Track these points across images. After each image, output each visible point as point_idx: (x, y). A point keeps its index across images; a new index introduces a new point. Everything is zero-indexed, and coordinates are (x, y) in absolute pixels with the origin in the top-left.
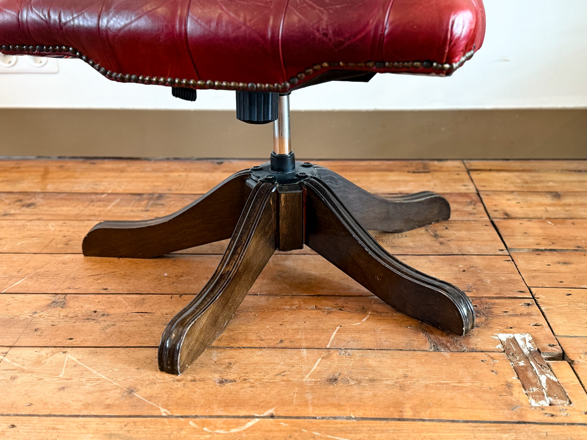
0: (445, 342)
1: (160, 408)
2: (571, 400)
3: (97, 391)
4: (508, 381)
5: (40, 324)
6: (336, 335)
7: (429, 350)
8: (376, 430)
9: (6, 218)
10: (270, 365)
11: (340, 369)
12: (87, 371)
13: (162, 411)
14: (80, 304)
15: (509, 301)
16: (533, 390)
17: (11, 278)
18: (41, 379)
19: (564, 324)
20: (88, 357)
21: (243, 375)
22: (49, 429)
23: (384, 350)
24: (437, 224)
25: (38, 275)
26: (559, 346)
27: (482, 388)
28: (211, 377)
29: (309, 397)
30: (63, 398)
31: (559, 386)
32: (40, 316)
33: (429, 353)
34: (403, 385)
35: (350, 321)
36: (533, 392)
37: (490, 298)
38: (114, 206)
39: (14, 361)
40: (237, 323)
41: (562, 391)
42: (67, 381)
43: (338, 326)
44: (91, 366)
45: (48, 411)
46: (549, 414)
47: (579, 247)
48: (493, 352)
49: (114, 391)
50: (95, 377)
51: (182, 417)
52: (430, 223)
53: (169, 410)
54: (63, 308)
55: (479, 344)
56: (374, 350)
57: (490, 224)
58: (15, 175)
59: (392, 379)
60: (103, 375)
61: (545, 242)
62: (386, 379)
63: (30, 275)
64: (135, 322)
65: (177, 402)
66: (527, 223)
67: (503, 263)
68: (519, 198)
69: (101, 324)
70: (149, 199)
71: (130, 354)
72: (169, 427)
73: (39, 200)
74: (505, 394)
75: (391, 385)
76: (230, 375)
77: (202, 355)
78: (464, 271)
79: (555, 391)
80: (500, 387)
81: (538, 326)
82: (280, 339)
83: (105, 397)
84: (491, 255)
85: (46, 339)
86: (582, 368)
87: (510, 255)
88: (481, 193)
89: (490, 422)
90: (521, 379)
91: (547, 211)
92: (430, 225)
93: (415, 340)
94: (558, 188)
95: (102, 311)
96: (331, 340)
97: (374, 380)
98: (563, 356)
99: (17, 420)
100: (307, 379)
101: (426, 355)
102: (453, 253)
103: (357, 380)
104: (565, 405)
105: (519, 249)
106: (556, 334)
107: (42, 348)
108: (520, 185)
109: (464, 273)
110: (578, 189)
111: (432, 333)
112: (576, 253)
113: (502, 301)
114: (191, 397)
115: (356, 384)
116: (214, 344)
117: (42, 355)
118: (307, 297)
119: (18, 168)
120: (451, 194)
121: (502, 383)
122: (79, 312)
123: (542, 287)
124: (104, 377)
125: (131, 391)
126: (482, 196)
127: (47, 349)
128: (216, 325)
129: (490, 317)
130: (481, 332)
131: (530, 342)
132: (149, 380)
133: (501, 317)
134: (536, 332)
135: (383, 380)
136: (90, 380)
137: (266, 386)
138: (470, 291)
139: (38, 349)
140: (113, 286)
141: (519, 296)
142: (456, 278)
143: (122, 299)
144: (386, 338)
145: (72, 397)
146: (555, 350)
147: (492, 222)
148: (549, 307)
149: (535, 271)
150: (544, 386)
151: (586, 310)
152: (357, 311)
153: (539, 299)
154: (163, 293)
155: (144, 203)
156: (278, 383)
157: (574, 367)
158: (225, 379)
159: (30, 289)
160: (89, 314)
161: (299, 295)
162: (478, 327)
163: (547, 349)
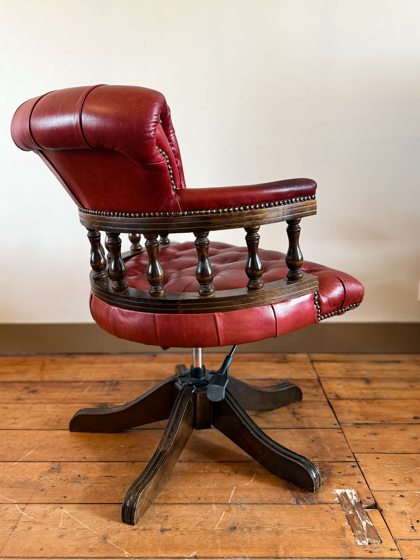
0: (303, 497)
1: (124, 551)
2: (382, 540)
3: (83, 538)
4: (343, 526)
5: (45, 486)
6: (234, 493)
7: (293, 503)
9: (19, 401)
10: (193, 517)
11: (237, 520)
12: (77, 522)
13: (126, 554)
14: (69, 470)
15: (341, 464)
17: (25, 449)
18: (47, 529)
19: (375, 481)
20: (76, 511)
21: (176, 525)
23: (265, 504)
24: (295, 404)
25: (42, 447)
26: (373, 498)
27: (327, 532)
28: (155, 527)
29: (219, 541)
30: (62, 544)
31: (374, 529)
32: (44, 479)
33: (293, 506)
34: (278, 531)
35: (242, 482)
36: (358, 534)
37: (329, 462)
38: (88, 391)
39: (29, 515)
40: (170, 484)
41: (376, 533)
42: (64, 530)
43: (235, 486)
44: (78, 518)
45: (53, 554)
46: (369, 551)
47: (382, 421)
48: (333, 504)
49: (95, 538)
50: (81, 527)
52: (290, 403)
53: (130, 553)
54: (58, 473)
55: (324, 497)
56: (258, 504)
57: (327, 403)
58: (22, 368)
59: (270, 526)
60: (87, 525)
61: (361, 418)
62: (267, 527)
63: (37, 447)
64: (105, 484)
65: (135, 547)
66: (350, 403)
67: (336, 434)
68: (345, 383)
69: (83, 486)
70: (110, 385)
71: (102, 509)
73: (39, 388)
74: (341, 536)
75: (270, 531)
76: (167, 525)
77: (148, 510)
78: (313, 441)
79: (372, 533)
80: (338, 531)
81: (360, 483)
82: (198, 497)
83: (89, 543)
84: (329, 428)
85: (49, 498)
86: (388, 515)
87: (341, 428)
88: (321, 379)
89: (332, 558)
90: (350, 524)
91: (362, 393)
92: (290, 405)
93: (284, 496)
94: (368, 375)
95: (84, 476)
96: (231, 497)
97: (259, 528)
98: (375, 506)
100: (217, 528)
101: (292, 508)
102: (305, 426)
103: (248, 528)
104: (378, 544)
105: (346, 423)
106: (371, 489)
107: (47, 505)
108: (345, 373)
109: (313, 442)
110: (380, 376)
111: (294, 490)
112: (381, 425)
113: (337, 464)
114: (143, 542)
115: (248, 531)
116: (156, 501)
117: (47, 510)
118: (214, 463)
119: (25, 362)
120: (302, 380)
121: (339, 528)
122: (69, 476)
123: (361, 453)
124: (88, 527)
125: (105, 538)
126: (321, 382)
127: (50, 505)
128: (157, 488)
129: (330, 477)
130: (325, 488)
131: (355, 495)
132: (116, 529)
133: (337, 477)
134: (359, 487)
135: (265, 528)
136: (79, 529)
137: (191, 534)
138: (317, 457)
139: (44, 505)
140: (89, 456)
141: (347, 460)
142: (308, 447)
143: (95, 466)
144: (266, 495)
145: (68, 543)
146: (371, 501)
147: (329, 402)
148: (366, 468)
149: (356, 440)
150: (365, 529)
151: (389, 470)
152: (247, 473)
153: (359, 461)
154: (121, 460)
155: (107, 388)
156: (198, 531)
157: (383, 514)
158: (165, 529)
159: (37, 458)
160: (75, 478)
161: (209, 462)
162: (323, 484)
163: (366, 501)
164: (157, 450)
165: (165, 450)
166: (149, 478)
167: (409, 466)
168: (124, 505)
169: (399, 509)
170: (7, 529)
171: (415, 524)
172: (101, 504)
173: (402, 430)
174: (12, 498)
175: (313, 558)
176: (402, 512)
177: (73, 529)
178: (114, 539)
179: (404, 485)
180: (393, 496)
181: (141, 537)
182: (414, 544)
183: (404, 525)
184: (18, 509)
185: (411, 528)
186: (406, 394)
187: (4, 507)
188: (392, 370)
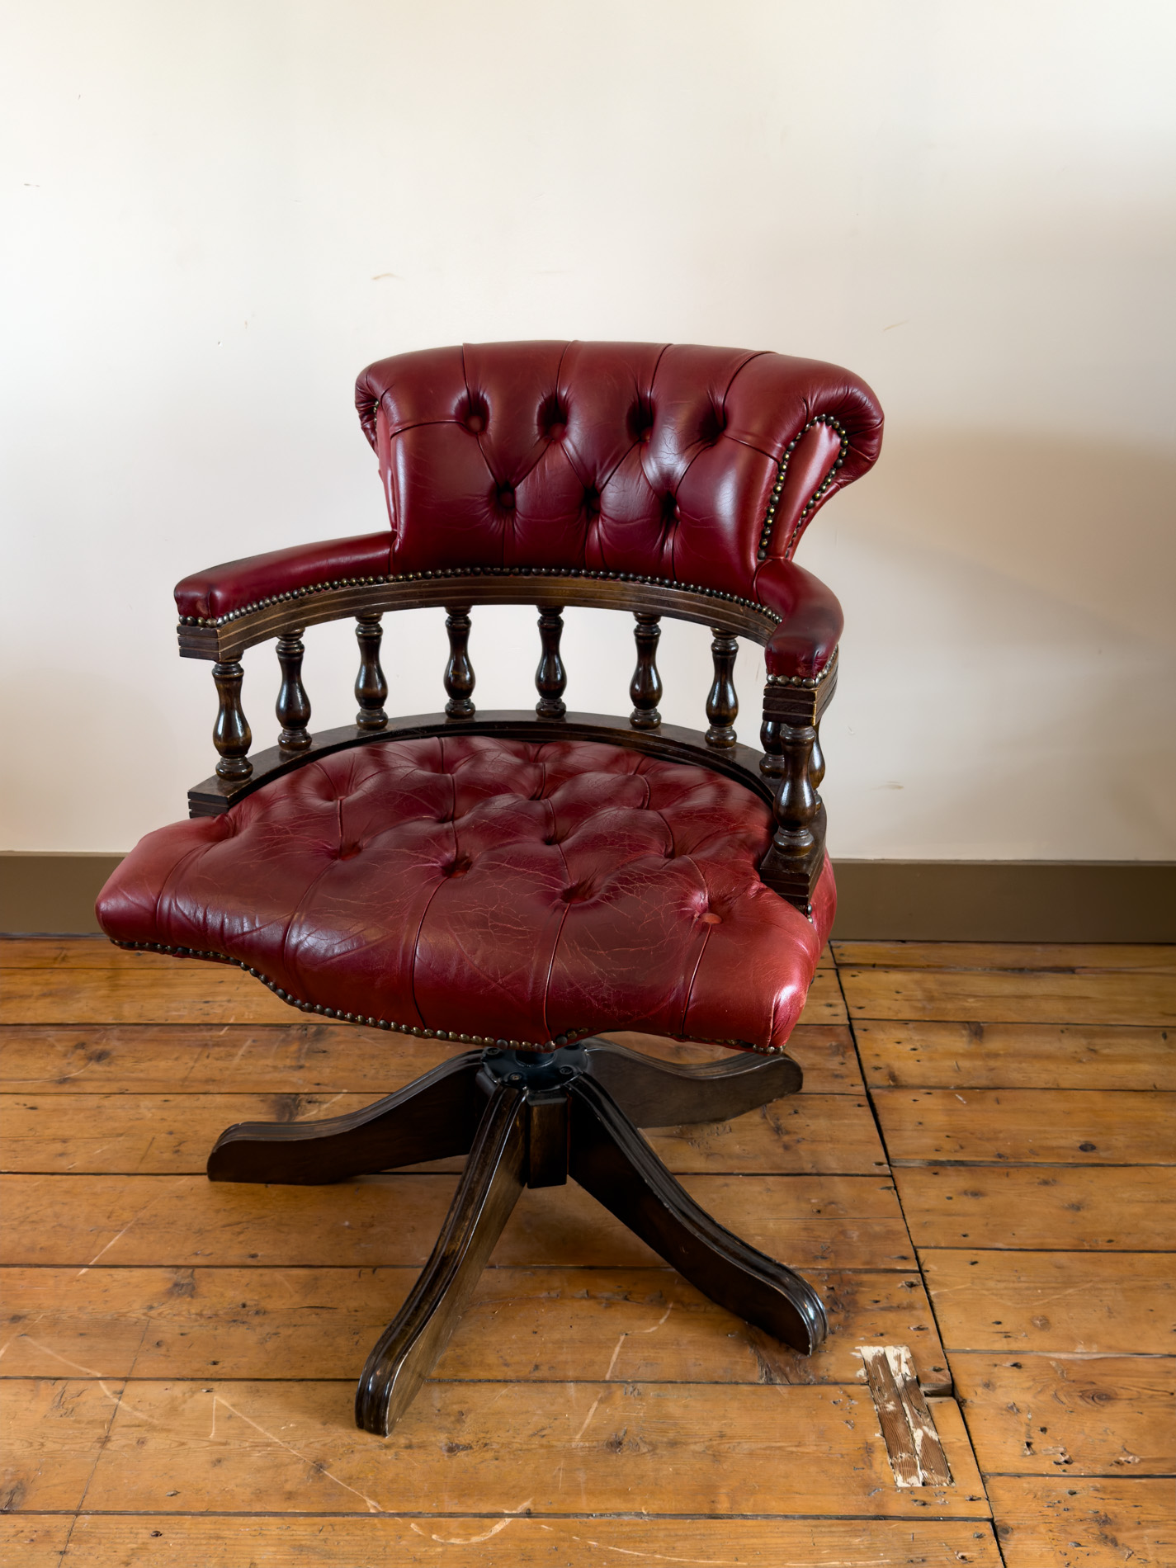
0: (782, 1366)
1: (366, 1498)
2: (954, 1476)
3: (270, 1468)
4: (869, 1441)
5: (163, 1331)
6: (620, 1353)
7: (758, 1382)
8: (676, 1536)
9: (66, 1088)
10: (522, 1416)
11: (625, 1423)
12: (249, 1427)
13: (369, 1505)
14: (218, 1289)
15: (882, 1278)
16: (901, 1457)
17: (100, 1231)
18: (183, 1444)
19: (960, 1324)
20: (246, 1400)
21: (483, 1435)
22: (210, 1538)
23: (693, 1383)
24: (780, 1102)
25: (143, 1224)
26: (947, 1372)
27: (830, 1456)
28: (433, 1439)
30: (222, 1481)
31: (939, 1449)
32: (160, 1314)
33: (758, 1388)
34: (718, 1452)
35: (641, 1323)
36: (901, 1461)
37: (857, 1271)
38: (243, 1057)
39: (135, 1408)
40: (467, 1329)
41: (942, 1458)
42: (222, 1447)
43: (622, 1334)
44: (253, 1418)
45: (204, 1505)
46: (921, 1501)
47: (1000, 1156)
48: (852, 1383)
49: (295, 1467)
50: (263, 1441)
51: (398, 1515)
52: (771, 1101)
53: (379, 1503)
54: (192, 1297)
55: (833, 1367)
56: (676, 1382)
57: (864, 1102)
58: (61, 979)
59: (702, 1440)
60: (274, 1434)
61: (948, 1145)
62: (693, 1440)
63: (129, 1225)
64: (308, 1327)
65: (389, 1488)
66: (926, 1101)
67: (879, 1194)
68: (917, 1038)
69: (257, 1332)
70: (302, 1039)
71: (308, 1395)
72: (382, 1533)
73: (113, 1044)
75: (700, 1453)
76: (463, 1436)
77: (418, 1397)
78: (819, 1211)
79: (933, 1459)
80: (855, 1453)
81: (922, 1329)
82: (534, 1363)
83: (283, 1478)
84: (863, 1175)
85: (177, 1365)
86: (976, 1413)
87: (891, 1176)
88: (856, 1024)
89: (838, 1518)
90: (887, 1436)
91: (958, 1070)
92: (770, 1105)
93: (738, 1362)
94: (981, 1013)
95: (255, 1305)
96: (612, 1365)
97: (676, 1444)
98: (951, 1391)
99: (161, 1523)
100: (578, 1443)
101: (753, 1392)
102: (803, 1169)
103: (651, 1444)
105: (907, 1161)
106: (946, 1347)
107: (174, 1382)
108: (919, 1005)
109: (818, 1216)
110: (1014, 1017)
111: (764, 1346)
112: (995, 1168)
113: (873, 1277)
114: (408, 1478)
115: (649, 1451)
116: (434, 1373)
117: (176, 1397)
118: (574, 1272)
121: (859, 1445)
122: (219, 1307)
123: (936, 1248)
124: (277, 1440)
125: (319, 1467)
126: (857, 1033)
127: (181, 1383)
128: (436, 1343)
129: (853, 1312)
130: (837, 1344)
131: (906, 1363)
132: (343, 1445)
133: (869, 1313)
134: (917, 1342)
135: (689, 1444)
136: (255, 1446)
137: (516, 1457)
138: (826, 1258)
139: (169, 1384)
140: (265, 1250)
141: (899, 1268)
142: (805, 1229)
143: (282, 1278)
144: (696, 1359)
145: (235, 1478)
146: (941, 1377)
147: (869, 1096)
148: (941, 1290)
149: (928, 1211)
150: (918, 1449)
151: (996, 1295)
152: (652, 1301)
153: (928, 1271)
154: (344, 1264)
155: (294, 1047)
156: (534, 1451)
157: (965, 1411)
158: (457, 1445)
159: (134, 1257)
160: (235, 1310)
161: (561, 1268)
162: (833, 1333)
163: (929, 1377)
164: (435, 1250)
165: (454, 1251)
166: (417, 1323)
167: (1046, 1285)
168: (360, 1386)
169: (1006, 1400)
170: (89, 1444)
171: (1037, 1437)
172: (303, 1380)
173: (1046, 1183)
174: (87, 1364)
175: (793, 1517)
176: (1012, 1408)
177: (244, 1445)
179: (1026, 1336)
180: (996, 1365)
181: (402, 1465)
182: (1024, 1485)
183: (1009, 1440)
184: (108, 1393)
185: (1026, 1447)
186: (1073, 1075)
187: (73, 1387)
188: (1047, 997)
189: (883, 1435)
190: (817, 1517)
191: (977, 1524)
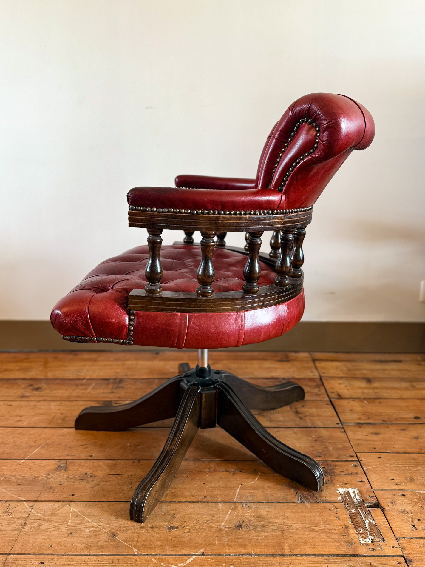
0: (307, 496)
1: (133, 548)
2: (384, 538)
3: (92, 536)
4: (346, 525)
5: (52, 483)
6: (239, 491)
7: (297, 502)
8: (268, 563)
9: (23, 399)
10: (200, 516)
11: (243, 518)
12: (85, 520)
13: (134, 551)
14: (76, 468)
15: (344, 463)
17: (31, 447)
18: (57, 526)
19: (378, 480)
20: (84, 509)
21: (183, 523)
22: (65, 564)
23: (270, 502)
24: (297, 403)
25: (48, 445)
26: (375, 498)
27: (331, 530)
28: (163, 524)
30: (72, 541)
31: (376, 527)
32: (52, 477)
33: (298, 504)
34: (283, 529)
35: (247, 480)
36: (361, 532)
37: (332, 461)
38: (92, 389)
39: (38, 513)
40: (176, 483)
41: (378, 531)
42: (73, 528)
43: (240, 484)
44: (87, 516)
45: (63, 551)
46: (372, 549)
47: (384, 421)
48: (336, 502)
49: (103, 535)
50: (90, 525)
51: (147, 555)
52: (293, 403)
53: (139, 550)
54: (65, 471)
55: (327, 496)
56: (263, 502)
57: (329, 403)
58: (26, 365)
59: (276, 524)
60: (95, 523)
61: (363, 417)
62: (272, 525)
63: (43, 445)
64: (112, 482)
65: (143, 544)
66: (352, 403)
67: (338, 434)
68: (346, 383)
69: (91, 484)
70: (114, 383)
71: (110, 507)
72: (140, 563)
73: (43, 385)
74: (344, 534)
75: (275, 529)
76: (175, 523)
77: (156, 508)
78: (316, 440)
79: (374, 531)
80: (341, 529)
81: (362, 482)
82: (204, 495)
83: (98, 540)
84: (332, 428)
85: (57, 495)
86: (389, 513)
87: (343, 428)
88: (323, 378)
89: (337, 556)
90: (354, 523)
91: (363, 393)
93: (288, 494)
94: (370, 375)
95: (91, 474)
96: (236, 496)
97: (265, 526)
98: (377, 505)
99: (44, 558)
100: (223, 526)
101: (296, 506)
102: (308, 426)
103: (254, 526)
104: (381, 542)
105: (348, 423)
106: (373, 488)
107: (55, 502)
108: (346, 372)
109: (316, 442)
110: (381, 376)
111: (299, 489)
112: (382, 425)
113: (340, 463)
114: (151, 540)
115: (254, 529)
116: (163, 499)
117: (56, 508)
118: (219, 462)
119: (28, 359)
120: (304, 379)
121: (342, 526)
122: (76, 474)
123: (363, 452)
124: (96, 525)
125: (114, 535)
126: (323, 381)
127: (58, 502)
128: (164, 487)
129: (333, 476)
130: (328, 487)
131: (358, 494)
132: (124, 527)
133: (340, 476)
134: (361, 486)
135: (270, 526)
136: (88, 527)
137: (197, 532)
138: (321, 456)
139: (52, 503)
140: (95, 454)
141: (350, 460)
142: (311, 446)
143: (102, 464)
144: (271, 493)
145: (77, 540)
146: (373, 500)
147: (331, 401)
148: (368, 468)
149: (359, 440)
150: (367, 527)
151: (390, 469)
152: (251, 472)
153: (362, 461)
154: (127, 459)
155: (111, 386)
156: (205, 529)
157: (385, 512)
158: (172, 527)
159: (44, 456)
160: (82, 476)
161: (214, 460)
162: (326, 483)
163: (368, 499)
164: (164, 449)
165: (171, 449)
166: (156, 476)
167: (410, 465)
168: (132, 503)
169: (401, 508)
170: (17, 526)
171: (417, 523)
172: (109, 501)
173: (403, 430)
174: (20, 495)
175: (317, 555)
176: (404, 511)
177: (82, 527)
178: (123, 537)
180: (395, 495)
181: (149, 535)
182: (415, 542)
183: (405, 524)
184: (27, 507)
185: (413, 527)
186: (407, 394)
187: (13, 504)
188: (393, 370)
189: (352, 522)
190: (328, 555)
191: (397, 558)
